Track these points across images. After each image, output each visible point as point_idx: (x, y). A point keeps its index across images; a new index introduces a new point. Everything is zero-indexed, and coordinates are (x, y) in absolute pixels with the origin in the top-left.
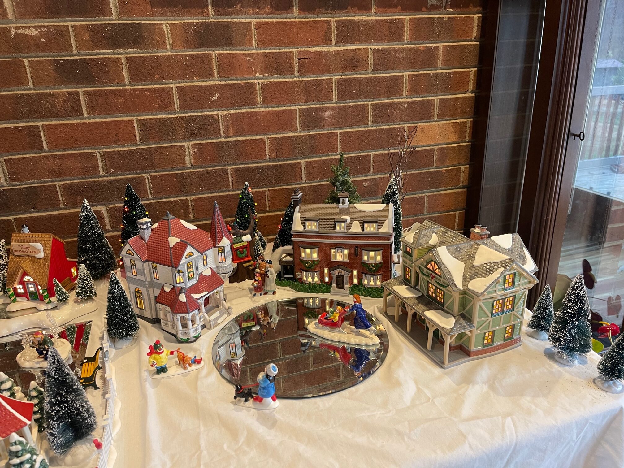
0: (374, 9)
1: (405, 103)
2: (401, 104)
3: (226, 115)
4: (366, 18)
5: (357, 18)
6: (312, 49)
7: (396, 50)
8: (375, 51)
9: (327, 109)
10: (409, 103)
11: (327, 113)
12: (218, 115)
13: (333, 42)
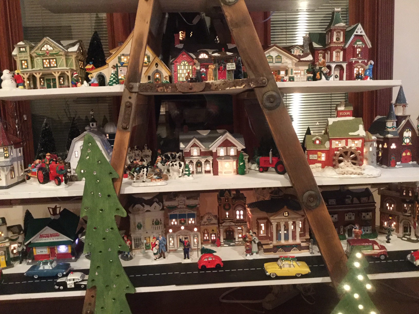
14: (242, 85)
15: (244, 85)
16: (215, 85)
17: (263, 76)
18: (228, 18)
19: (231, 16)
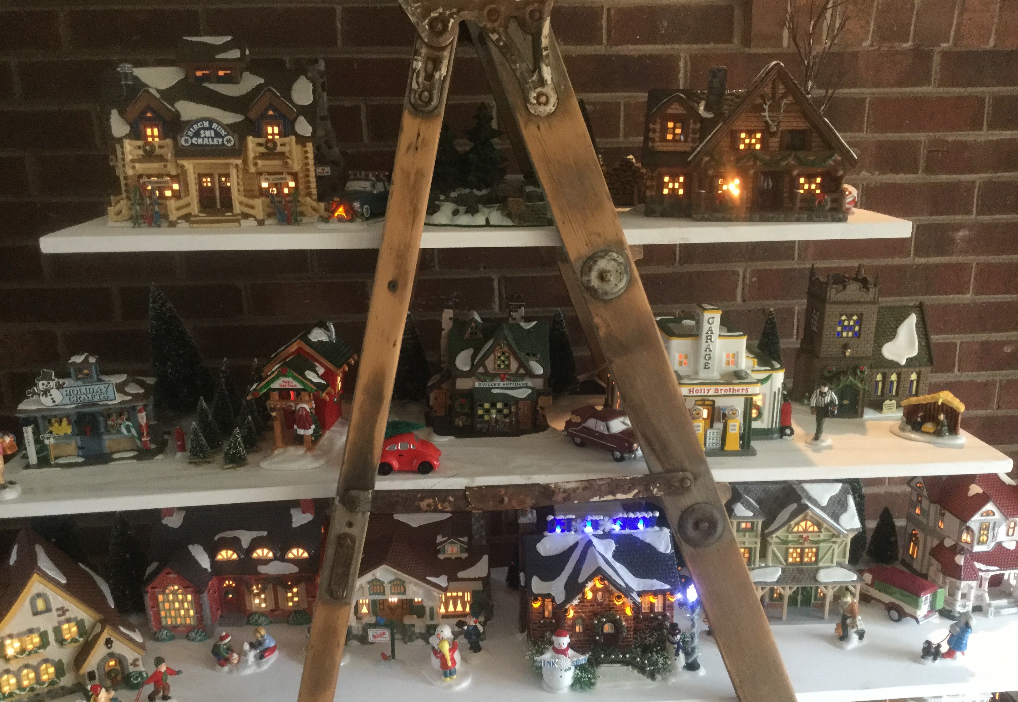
6: (951, 138)
9: (961, 227)
11: (961, 233)
13: (985, 128)
14: (630, 490)
15: (636, 491)
17: (684, 470)
18: (602, 332)
19: (608, 326)
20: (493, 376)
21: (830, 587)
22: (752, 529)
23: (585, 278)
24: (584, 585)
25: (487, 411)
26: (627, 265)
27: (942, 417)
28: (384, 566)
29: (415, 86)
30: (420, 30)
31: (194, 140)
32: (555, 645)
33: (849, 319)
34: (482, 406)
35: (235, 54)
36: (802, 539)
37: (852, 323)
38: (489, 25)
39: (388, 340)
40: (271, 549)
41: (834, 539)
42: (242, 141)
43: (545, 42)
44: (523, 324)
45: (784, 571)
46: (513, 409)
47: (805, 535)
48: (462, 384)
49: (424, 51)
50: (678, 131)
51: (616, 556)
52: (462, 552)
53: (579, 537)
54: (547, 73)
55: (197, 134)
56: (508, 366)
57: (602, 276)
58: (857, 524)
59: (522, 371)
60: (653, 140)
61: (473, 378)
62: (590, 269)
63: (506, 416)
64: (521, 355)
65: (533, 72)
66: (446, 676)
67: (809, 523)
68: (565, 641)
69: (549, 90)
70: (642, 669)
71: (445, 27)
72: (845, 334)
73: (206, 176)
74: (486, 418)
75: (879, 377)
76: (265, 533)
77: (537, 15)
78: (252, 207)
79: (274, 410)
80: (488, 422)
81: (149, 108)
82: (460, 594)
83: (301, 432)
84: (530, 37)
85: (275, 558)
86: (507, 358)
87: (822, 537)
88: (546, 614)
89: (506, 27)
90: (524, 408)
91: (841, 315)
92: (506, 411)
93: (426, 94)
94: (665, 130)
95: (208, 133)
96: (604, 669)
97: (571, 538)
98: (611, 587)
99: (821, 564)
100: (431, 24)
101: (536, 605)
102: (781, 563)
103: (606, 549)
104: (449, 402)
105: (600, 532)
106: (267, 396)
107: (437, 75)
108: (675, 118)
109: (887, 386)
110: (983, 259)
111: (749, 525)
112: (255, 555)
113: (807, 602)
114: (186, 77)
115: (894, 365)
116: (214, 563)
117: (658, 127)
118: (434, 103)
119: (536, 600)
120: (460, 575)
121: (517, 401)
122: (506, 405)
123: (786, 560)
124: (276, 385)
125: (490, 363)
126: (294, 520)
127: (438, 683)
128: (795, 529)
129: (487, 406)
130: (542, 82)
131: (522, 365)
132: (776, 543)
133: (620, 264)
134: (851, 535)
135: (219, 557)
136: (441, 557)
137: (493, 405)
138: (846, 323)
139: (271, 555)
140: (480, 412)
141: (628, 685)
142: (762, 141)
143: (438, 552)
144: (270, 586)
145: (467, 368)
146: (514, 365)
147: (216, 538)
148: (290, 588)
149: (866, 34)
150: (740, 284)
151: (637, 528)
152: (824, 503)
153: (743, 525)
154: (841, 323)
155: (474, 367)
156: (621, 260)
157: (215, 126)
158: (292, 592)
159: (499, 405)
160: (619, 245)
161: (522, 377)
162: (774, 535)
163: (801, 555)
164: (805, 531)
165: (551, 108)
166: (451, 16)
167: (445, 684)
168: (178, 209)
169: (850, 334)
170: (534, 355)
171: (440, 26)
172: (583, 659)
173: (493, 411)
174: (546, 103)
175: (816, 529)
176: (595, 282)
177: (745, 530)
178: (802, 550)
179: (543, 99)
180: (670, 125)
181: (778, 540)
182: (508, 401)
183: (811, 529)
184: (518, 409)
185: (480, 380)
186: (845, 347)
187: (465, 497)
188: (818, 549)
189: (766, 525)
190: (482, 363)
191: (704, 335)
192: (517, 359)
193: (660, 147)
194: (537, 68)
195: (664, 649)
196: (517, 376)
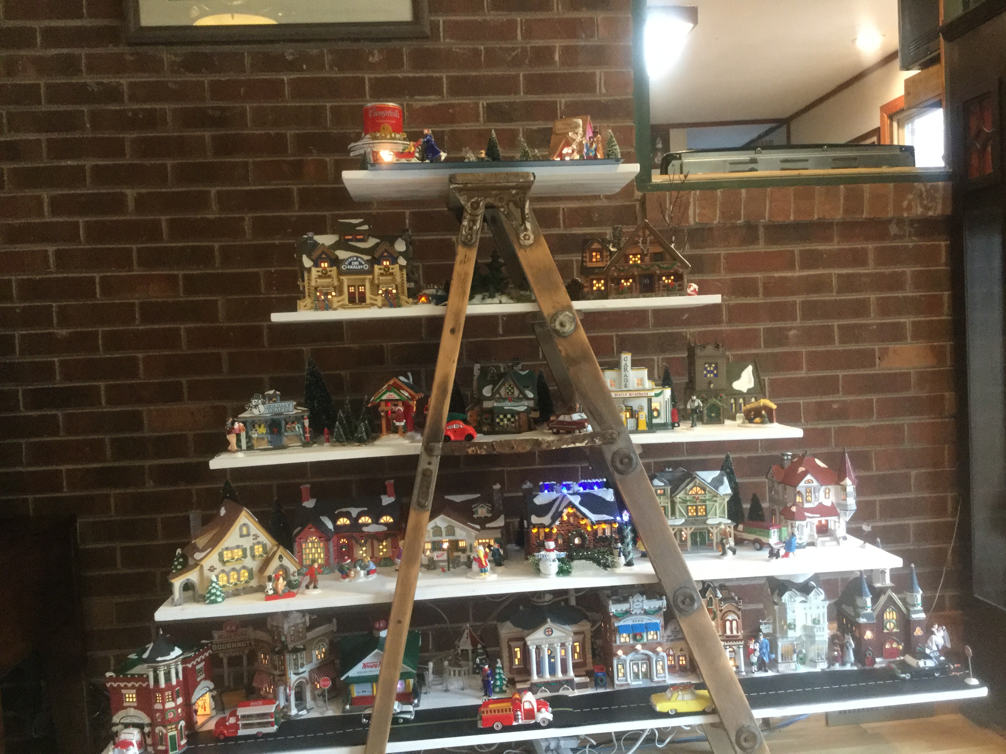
0: (836, 240)
1: (873, 324)
2: (870, 325)
3: (694, 333)
4: (828, 247)
5: (819, 248)
6: (777, 275)
7: (860, 275)
8: (839, 276)
9: (791, 329)
10: (878, 324)
11: (792, 333)
12: (686, 333)
13: (797, 268)
14: (583, 441)
15: (586, 441)
16: (547, 442)
17: (612, 429)
18: (563, 354)
19: (566, 350)
20: (504, 399)
21: (714, 528)
22: (664, 494)
23: (553, 325)
24: (562, 512)
25: (502, 420)
26: (574, 319)
27: (763, 412)
28: (442, 516)
29: (464, 233)
30: (466, 207)
31: (349, 267)
32: (547, 547)
33: (710, 366)
34: (498, 417)
35: (366, 227)
36: (695, 499)
37: (712, 369)
38: (500, 204)
39: (450, 360)
40: (370, 517)
41: (715, 499)
42: (372, 267)
43: (527, 211)
44: (520, 372)
45: (686, 520)
46: (517, 418)
47: (697, 496)
48: (487, 405)
49: (468, 217)
50: (598, 257)
51: (581, 503)
52: (488, 513)
53: (559, 495)
54: (528, 225)
55: (350, 264)
56: (513, 393)
57: (562, 325)
58: (729, 491)
59: (521, 396)
60: (586, 262)
61: (493, 401)
62: (555, 320)
63: (513, 423)
64: (521, 387)
65: (522, 225)
66: (482, 572)
67: (698, 489)
68: (551, 545)
69: (530, 233)
70: (599, 564)
71: (478, 206)
72: (709, 375)
73: (352, 286)
74: (501, 424)
75: (732, 401)
76: (366, 509)
77: (522, 199)
78: (376, 300)
79: (383, 411)
80: (502, 426)
81: (323, 252)
82: (487, 541)
83: (398, 424)
84: (519, 210)
85: (373, 522)
86: (513, 388)
87: (707, 497)
88: (541, 538)
89: (508, 205)
90: (524, 417)
91: (705, 364)
92: (513, 420)
93: (469, 236)
94: (591, 257)
95: (355, 263)
96: (576, 563)
97: (554, 495)
98: (578, 514)
99: (709, 517)
100: (471, 204)
101: (535, 531)
102: (684, 516)
103: (575, 500)
104: (479, 418)
105: (571, 492)
106: (379, 405)
107: (475, 228)
108: (596, 250)
109: (738, 406)
110: (810, 349)
111: (662, 491)
112: (360, 521)
113: (703, 543)
114: (340, 239)
115: (739, 393)
116: (335, 526)
117: (588, 255)
118: (473, 241)
119: (534, 527)
120: (488, 525)
121: (519, 413)
122: (513, 416)
123: (687, 514)
124: (384, 397)
125: (503, 392)
126: (383, 501)
127: (478, 577)
128: (690, 493)
129: (501, 416)
130: (526, 229)
131: (521, 392)
132: (680, 503)
133: (570, 317)
134: (727, 499)
135: (339, 523)
136: (475, 516)
137: (505, 416)
138: (708, 369)
139: (370, 521)
140: (498, 420)
141: (591, 572)
142: (641, 259)
143: (474, 513)
144: (370, 540)
145: (490, 395)
146: (516, 393)
147: (336, 512)
148: (382, 541)
149: (716, 215)
150: (656, 366)
151: (593, 489)
152: (709, 481)
153: (659, 492)
154: (705, 369)
155: (493, 394)
156: (571, 315)
157: (359, 259)
158: (382, 545)
159: (509, 416)
160: (570, 308)
161: (521, 399)
162: (678, 496)
163: (696, 511)
164: (697, 493)
165: (531, 241)
166: (481, 201)
167: (481, 577)
168: (338, 302)
169: (712, 375)
170: (528, 387)
171: (475, 205)
172: (563, 554)
173: (505, 420)
174: (529, 239)
175: (703, 492)
176: (558, 327)
177: (660, 495)
178: (697, 506)
179: (527, 237)
180: (594, 254)
181: (680, 500)
182: (514, 413)
183: (700, 492)
184: (519, 418)
185: (497, 401)
186: (710, 383)
187: (493, 445)
188: (706, 506)
189: (672, 491)
190: (498, 391)
191: (623, 368)
192: (518, 388)
193: (589, 265)
194: (523, 223)
195: (612, 554)
196: (518, 399)
